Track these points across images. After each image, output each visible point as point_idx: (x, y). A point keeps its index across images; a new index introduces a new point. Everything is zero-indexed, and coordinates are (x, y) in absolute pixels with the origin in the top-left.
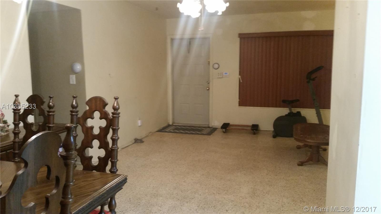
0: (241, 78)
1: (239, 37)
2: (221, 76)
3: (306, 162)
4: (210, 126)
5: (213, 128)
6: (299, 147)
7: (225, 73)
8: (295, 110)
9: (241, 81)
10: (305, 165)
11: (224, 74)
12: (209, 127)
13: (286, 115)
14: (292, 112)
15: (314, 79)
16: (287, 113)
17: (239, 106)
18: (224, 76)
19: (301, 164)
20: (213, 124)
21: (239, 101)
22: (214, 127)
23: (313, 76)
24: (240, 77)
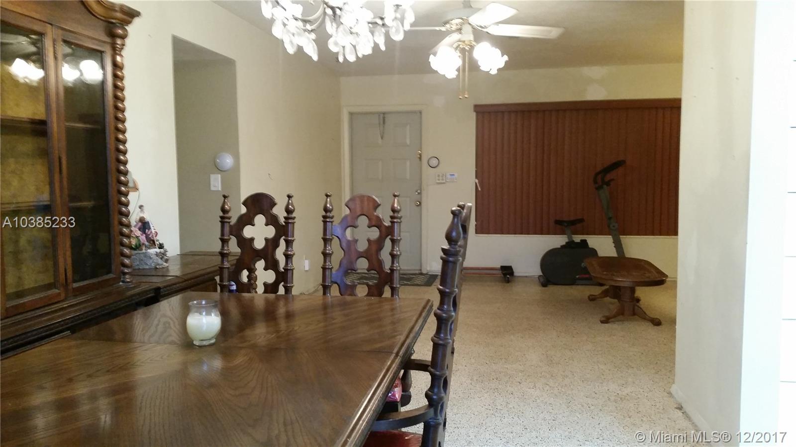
0: (479, 182)
1: (475, 111)
2: (443, 180)
3: (615, 316)
4: (424, 272)
5: (430, 275)
6: (592, 299)
7: (451, 175)
8: (577, 238)
9: (480, 189)
10: (612, 322)
11: (449, 177)
12: (421, 274)
13: (563, 247)
14: (573, 241)
15: (608, 184)
16: (564, 243)
17: (476, 233)
18: (447, 180)
19: (606, 320)
20: (428, 269)
21: (476, 225)
22: (430, 273)
23: (608, 177)
24: (477, 181)
